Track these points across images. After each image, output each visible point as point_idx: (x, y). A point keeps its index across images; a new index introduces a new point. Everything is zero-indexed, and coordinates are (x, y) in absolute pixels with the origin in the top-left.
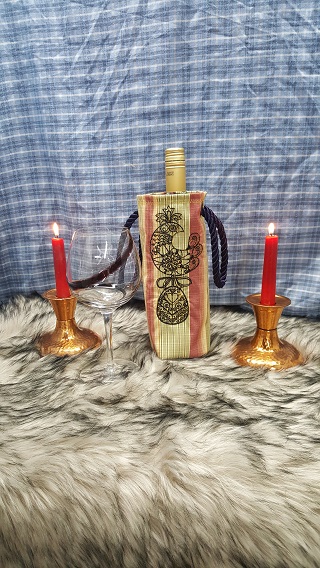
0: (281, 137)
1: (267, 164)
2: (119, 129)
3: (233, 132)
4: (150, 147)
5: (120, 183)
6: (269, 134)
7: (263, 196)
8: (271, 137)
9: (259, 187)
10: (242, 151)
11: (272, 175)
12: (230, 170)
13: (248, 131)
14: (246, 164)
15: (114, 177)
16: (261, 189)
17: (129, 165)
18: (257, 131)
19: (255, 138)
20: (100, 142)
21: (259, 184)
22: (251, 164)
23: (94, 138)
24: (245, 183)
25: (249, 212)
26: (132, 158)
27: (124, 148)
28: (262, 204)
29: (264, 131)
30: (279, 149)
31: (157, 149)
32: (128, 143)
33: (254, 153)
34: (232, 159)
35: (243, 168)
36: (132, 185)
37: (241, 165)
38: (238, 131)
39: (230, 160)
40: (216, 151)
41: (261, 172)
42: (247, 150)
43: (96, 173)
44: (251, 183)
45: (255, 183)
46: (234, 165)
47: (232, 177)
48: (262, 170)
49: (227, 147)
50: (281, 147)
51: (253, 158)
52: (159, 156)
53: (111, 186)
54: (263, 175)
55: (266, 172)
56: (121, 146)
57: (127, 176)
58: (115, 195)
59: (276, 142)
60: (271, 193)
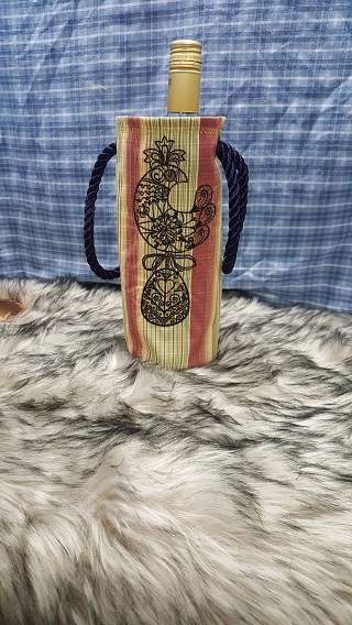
0: (310, 51)
1: (288, 89)
2: (86, 37)
3: (242, 42)
4: (129, 63)
5: (86, 113)
6: (292, 46)
7: (282, 135)
8: (295, 51)
9: (276, 122)
10: (254, 68)
11: (294, 106)
12: (237, 96)
13: (263, 41)
14: (260, 88)
15: (78, 105)
16: (279, 125)
17: (99, 87)
18: (276, 40)
19: (273, 51)
20: (61, 56)
21: (277, 117)
22: (266, 89)
23: (52, 50)
24: (257, 115)
25: (262, 158)
26: (103, 78)
27: (92, 63)
28: (280, 147)
29: (285, 41)
30: (305, 68)
31: (138, 66)
32: (99, 56)
33: (270, 72)
34: (240, 80)
35: (254, 93)
36: (102, 116)
37: (253, 88)
38: (248, 41)
39: (237, 82)
40: (218, 70)
41: (279, 101)
42: (261, 68)
43: (56, 100)
44: (265, 115)
45: (269, 115)
46: (243, 89)
47: (240, 106)
48: (280, 99)
49: (233, 63)
50: (308, 65)
51: (269, 80)
52: (140, 75)
53: (74, 117)
54: (281, 105)
55: (286, 101)
56: (89, 60)
57: (96, 103)
58: (80, 129)
59: (301, 57)
60: (293, 132)
